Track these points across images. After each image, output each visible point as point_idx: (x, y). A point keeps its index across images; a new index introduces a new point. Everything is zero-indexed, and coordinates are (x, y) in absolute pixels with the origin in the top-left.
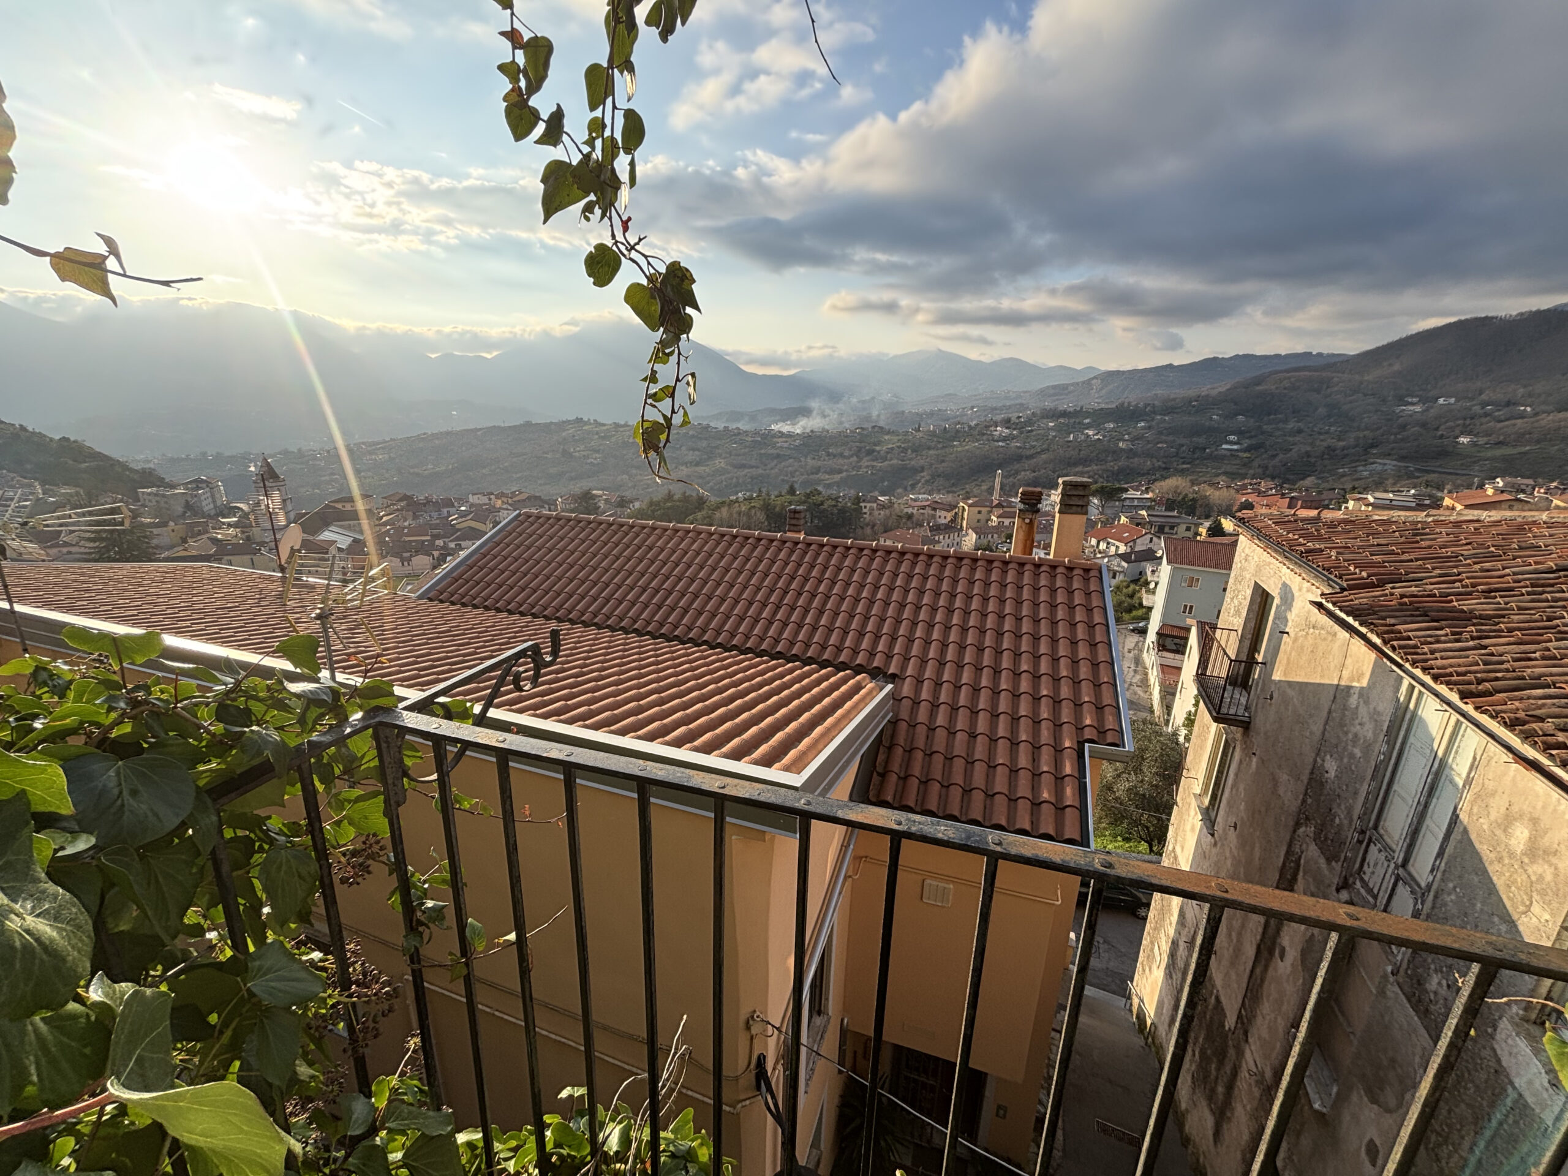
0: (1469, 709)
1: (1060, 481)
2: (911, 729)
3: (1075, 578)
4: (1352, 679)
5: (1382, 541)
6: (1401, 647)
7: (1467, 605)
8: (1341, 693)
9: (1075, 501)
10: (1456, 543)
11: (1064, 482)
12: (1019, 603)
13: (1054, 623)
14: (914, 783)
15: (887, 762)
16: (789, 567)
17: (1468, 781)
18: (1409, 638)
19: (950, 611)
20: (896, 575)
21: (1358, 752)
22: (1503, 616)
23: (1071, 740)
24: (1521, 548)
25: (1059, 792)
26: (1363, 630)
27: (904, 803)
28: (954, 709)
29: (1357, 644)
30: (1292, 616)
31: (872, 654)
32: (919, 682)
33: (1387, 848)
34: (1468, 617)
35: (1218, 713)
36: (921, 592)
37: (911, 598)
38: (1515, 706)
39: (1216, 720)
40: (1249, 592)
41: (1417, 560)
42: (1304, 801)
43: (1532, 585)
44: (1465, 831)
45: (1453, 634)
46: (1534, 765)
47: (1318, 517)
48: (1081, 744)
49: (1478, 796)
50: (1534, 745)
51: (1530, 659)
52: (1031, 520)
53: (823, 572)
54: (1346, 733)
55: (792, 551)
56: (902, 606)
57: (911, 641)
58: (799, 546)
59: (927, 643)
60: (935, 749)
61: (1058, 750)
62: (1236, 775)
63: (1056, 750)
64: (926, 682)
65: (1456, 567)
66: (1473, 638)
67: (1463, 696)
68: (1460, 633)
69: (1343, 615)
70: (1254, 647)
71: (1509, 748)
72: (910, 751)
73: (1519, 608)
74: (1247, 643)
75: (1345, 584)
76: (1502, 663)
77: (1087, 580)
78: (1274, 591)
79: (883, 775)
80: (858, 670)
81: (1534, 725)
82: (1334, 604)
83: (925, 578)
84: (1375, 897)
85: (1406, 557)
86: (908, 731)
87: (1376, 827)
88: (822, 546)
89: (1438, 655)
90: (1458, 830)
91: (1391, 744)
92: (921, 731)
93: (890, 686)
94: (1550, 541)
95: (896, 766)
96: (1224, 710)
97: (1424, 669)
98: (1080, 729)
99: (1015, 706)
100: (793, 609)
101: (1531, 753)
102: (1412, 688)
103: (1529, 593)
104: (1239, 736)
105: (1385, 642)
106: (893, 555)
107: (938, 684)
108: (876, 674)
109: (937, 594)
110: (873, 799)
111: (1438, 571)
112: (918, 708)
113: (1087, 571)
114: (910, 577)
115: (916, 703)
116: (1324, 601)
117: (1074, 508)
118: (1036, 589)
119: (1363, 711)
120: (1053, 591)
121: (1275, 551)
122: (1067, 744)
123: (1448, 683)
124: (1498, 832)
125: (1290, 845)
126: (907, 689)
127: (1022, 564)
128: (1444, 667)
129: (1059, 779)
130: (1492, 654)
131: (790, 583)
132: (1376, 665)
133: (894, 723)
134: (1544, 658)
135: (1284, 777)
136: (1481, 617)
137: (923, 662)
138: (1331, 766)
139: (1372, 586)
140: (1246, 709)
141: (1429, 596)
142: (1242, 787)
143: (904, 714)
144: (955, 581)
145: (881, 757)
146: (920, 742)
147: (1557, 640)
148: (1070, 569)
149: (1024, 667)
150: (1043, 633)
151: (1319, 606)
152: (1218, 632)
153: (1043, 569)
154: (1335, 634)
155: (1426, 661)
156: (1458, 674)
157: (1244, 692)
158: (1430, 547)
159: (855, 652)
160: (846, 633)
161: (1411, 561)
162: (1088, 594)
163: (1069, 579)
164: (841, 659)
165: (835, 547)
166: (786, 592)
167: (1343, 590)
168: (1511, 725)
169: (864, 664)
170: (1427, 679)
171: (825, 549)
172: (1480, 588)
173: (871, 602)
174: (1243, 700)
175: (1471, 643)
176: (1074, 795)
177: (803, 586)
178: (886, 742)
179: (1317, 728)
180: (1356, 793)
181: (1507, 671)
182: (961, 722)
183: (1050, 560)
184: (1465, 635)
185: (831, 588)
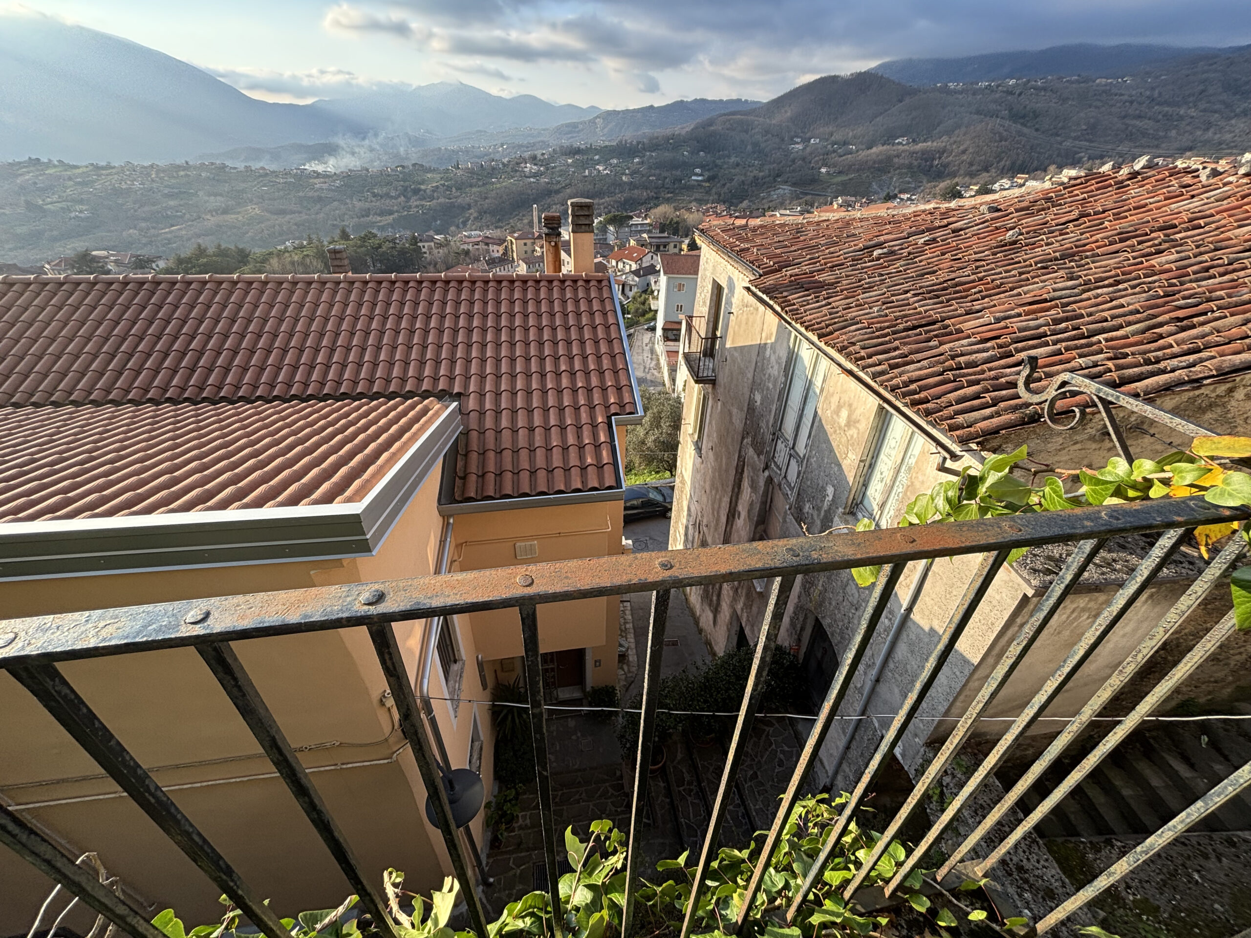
0: (822, 345)
1: (569, 203)
2: (482, 435)
3: (592, 289)
4: (767, 339)
5: (781, 239)
6: (791, 311)
7: (821, 277)
8: (761, 348)
9: (583, 221)
10: (817, 237)
11: (572, 203)
12: (552, 315)
13: (581, 329)
14: (491, 477)
15: (466, 466)
16: (335, 308)
17: (822, 390)
18: (794, 304)
19: (498, 330)
20: (444, 303)
21: (771, 386)
22: (839, 282)
23: (603, 416)
24: (848, 236)
25: (598, 455)
26: (771, 303)
27: (485, 494)
28: (514, 412)
29: (769, 312)
30: (734, 300)
31: (435, 379)
32: (482, 395)
33: (786, 440)
34: (821, 286)
35: (697, 377)
36: (470, 317)
37: (462, 323)
38: (842, 338)
39: (697, 382)
40: (710, 287)
41: (799, 250)
42: (746, 423)
43: (853, 260)
44: (820, 420)
45: (816, 297)
46: (850, 373)
47: (747, 225)
48: (609, 418)
49: (826, 397)
50: (850, 361)
51: (850, 308)
52: (556, 243)
53: (373, 310)
54: (765, 375)
55: (335, 292)
56: (455, 331)
57: (468, 361)
58: (342, 285)
59: (483, 361)
60: (503, 447)
61: (594, 426)
62: (711, 416)
64: (488, 395)
65: (817, 252)
66: (825, 299)
67: (820, 337)
68: (818, 297)
69: (760, 294)
70: (715, 328)
71: (840, 365)
72: (483, 454)
73: (847, 276)
74: (711, 325)
75: (761, 272)
76: (837, 312)
77: (600, 289)
78: (724, 284)
79: (464, 478)
80: (425, 395)
81: (851, 349)
82: (756, 287)
83: (472, 303)
84: (780, 470)
85: (793, 248)
86: (479, 437)
87: (780, 430)
88: (366, 283)
89: (808, 313)
90: (817, 420)
91: (786, 376)
92: (490, 435)
93: (455, 404)
94: (861, 230)
95: (473, 467)
96: (700, 375)
97: (801, 323)
98: (607, 407)
99: (560, 400)
100: (348, 349)
101: (849, 365)
102: (796, 337)
103: (851, 266)
104: (710, 390)
105: (782, 309)
106: (438, 285)
107: (498, 395)
108: (443, 396)
109: (485, 316)
110: (460, 499)
111: (809, 257)
112: (485, 417)
113: (600, 281)
114: (458, 303)
115: (482, 413)
116: (750, 286)
117: (583, 227)
118: (564, 302)
119: (773, 359)
120: (577, 302)
121: (723, 252)
122: (600, 420)
123: (812, 330)
124: (835, 416)
125: (740, 452)
126: (472, 403)
127: (550, 282)
128: (810, 321)
129: (597, 447)
130: (833, 308)
131: (340, 324)
132: (779, 326)
133: (466, 434)
134: (857, 306)
135: (735, 411)
136: (829, 284)
137: (482, 378)
138: (758, 397)
139: (776, 271)
140: (713, 370)
141: (804, 274)
142: (714, 422)
143: (473, 425)
144: (498, 303)
145: (460, 464)
146: (490, 444)
147: (863, 293)
148: (587, 281)
149: (563, 368)
150: (573, 337)
151: (748, 289)
152: (694, 319)
153: (567, 283)
154: (757, 309)
155: (802, 318)
156: (818, 323)
157: (712, 360)
158: (805, 240)
159: (419, 380)
160: (407, 364)
161: (795, 251)
162: (602, 301)
163: (588, 290)
164: (407, 389)
165: (380, 283)
166: (337, 335)
167: (761, 276)
168: (840, 351)
169: (430, 389)
170: (803, 330)
171: (370, 285)
172: (828, 265)
173: (426, 332)
174: (711, 365)
175: (824, 302)
176: (608, 455)
177: (354, 325)
178: (462, 451)
179: (750, 375)
180: (770, 411)
181: (840, 317)
182: (521, 421)
183: (572, 276)
184: (822, 297)
185: (384, 324)
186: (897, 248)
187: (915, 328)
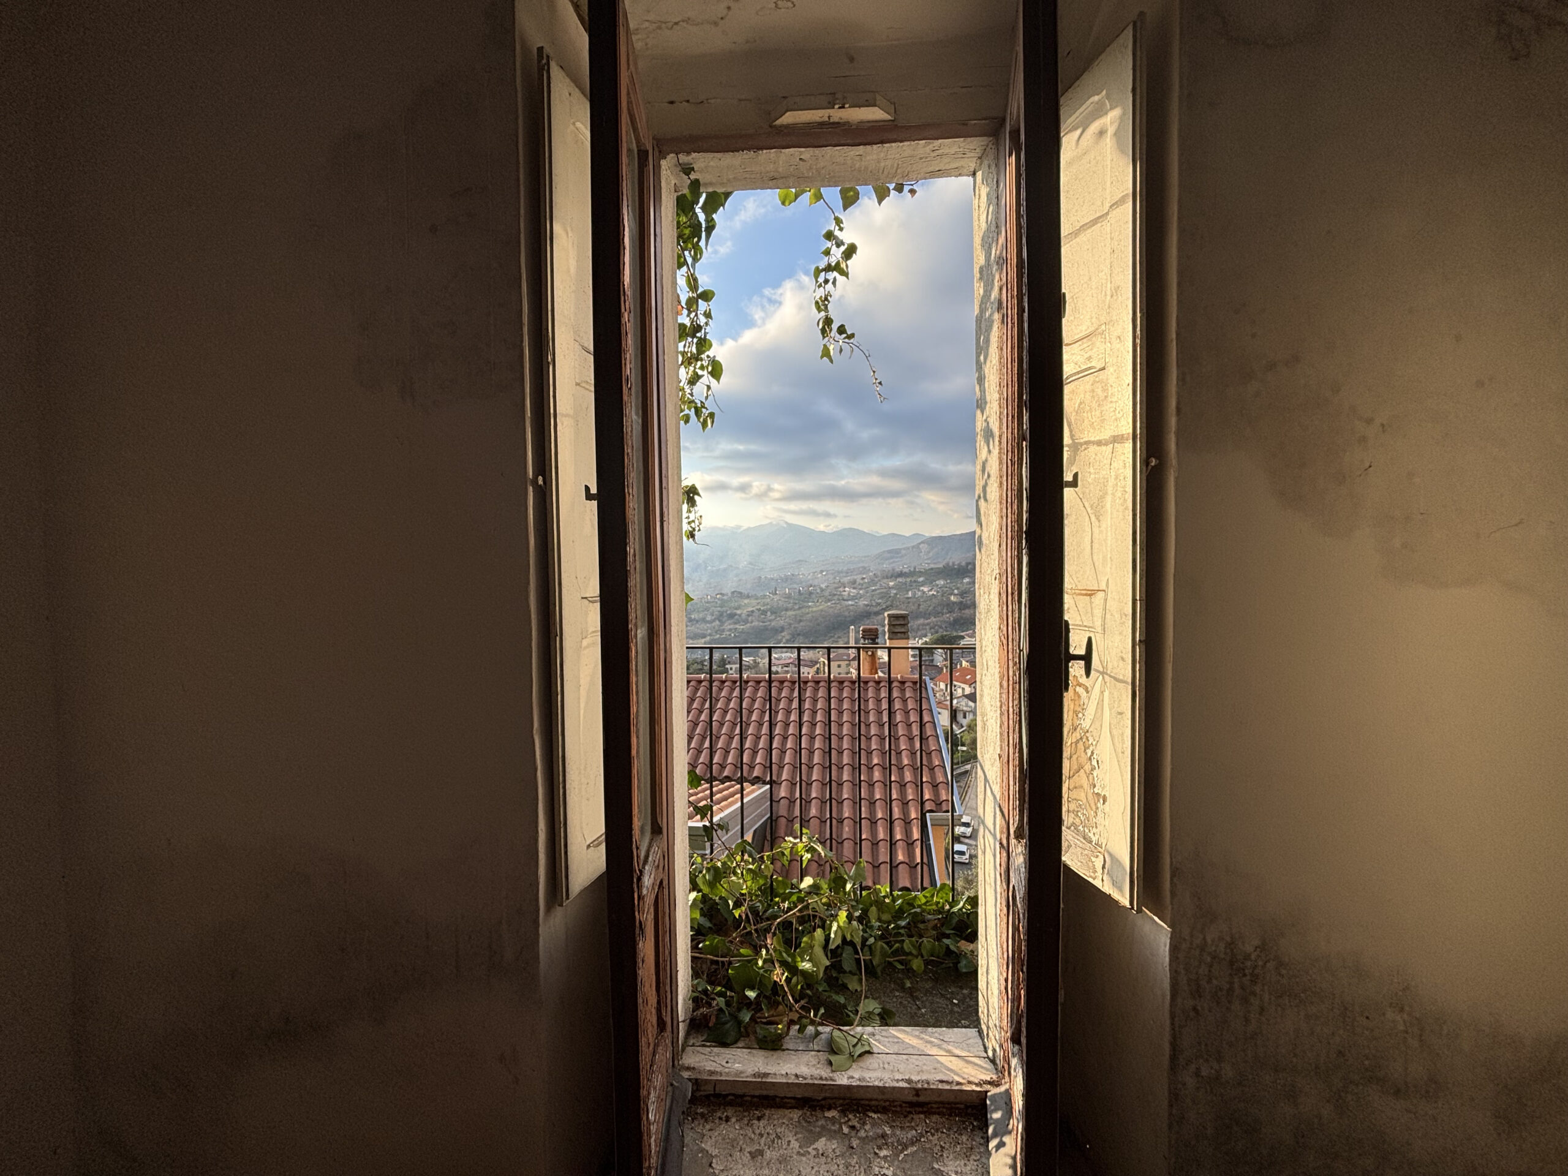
2: (790, 823)
3: (907, 689)
9: (899, 629)
11: (888, 615)
12: (866, 712)
13: (895, 725)
23: (916, 813)
25: (910, 854)
28: (823, 802)
31: (751, 767)
32: (793, 784)
36: (788, 712)
37: (780, 717)
56: (773, 724)
57: (783, 751)
59: (797, 751)
61: (907, 823)
63: (905, 823)
77: (916, 690)
80: (742, 780)
83: (791, 700)
93: (767, 787)
98: (922, 803)
99: (871, 793)
106: (762, 684)
107: (809, 784)
108: (756, 782)
113: (915, 683)
114: (778, 700)
115: (792, 802)
117: (899, 634)
120: (891, 701)
122: (913, 816)
129: (910, 845)
133: (775, 820)
137: (795, 767)
143: (783, 812)
148: (903, 683)
159: (737, 766)
162: (918, 701)
169: (745, 777)
176: (922, 853)
178: (769, 837)
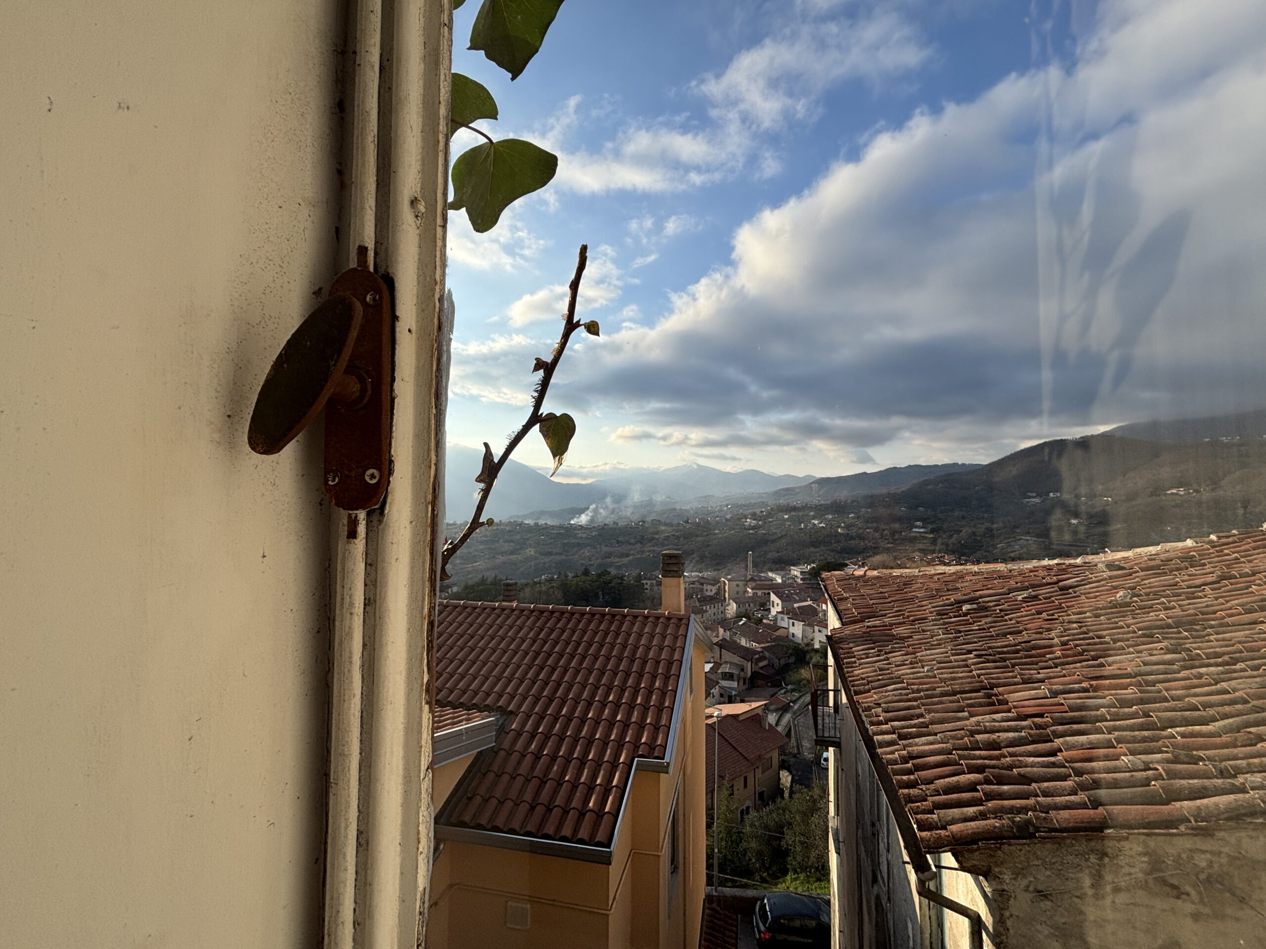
2: (507, 756)
3: (670, 626)
7: (898, 631)
9: (671, 568)
10: (921, 589)
12: (624, 647)
13: (645, 662)
14: (493, 804)
15: (478, 786)
16: (463, 627)
19: (572, 657)
20: (542, 630)
22: (911, 637)
23: (626, 756)
24: (948, 590)
25: (603, 801)
27: (479, 822)
28: (547, 737)
31: (500, 696)
32: (528, 716)
34: (892, 639)
35: (819, 736)
36: (556, 643)
37: (546, 647)
41: (893, 602)
43: (938, 615)
47: (864, 576)
48: (632, 759)
57: (534, 682)
59: (546, 683)
60: (519, 773)
61: (614, 766)
62: (841, 792)
64: (533, 716)
68: (882, 651)
72: (499, 776)
73: (923, 631)
75: (844, 621)
76: (889, 669)
77: (678, 627)
79: (470, 799)
85: (888, 600)
86: (504, 758)
87: (878, 819)
88: (494, 609)
92: (515, 757)
93: (497, 717)
94: (965, 584)
95: (484, 789)
96: (825, 734)
97: (847, 678)
98: (636, 747)
99: (594, 731)
107: (542, 718)
109: (567, 643)
111: (898, 609)
112: (520, 738)
113: (680, 620)
114: (552, 631)
115: (519, 734)
117: (672, 573)
118: (640, 636)
120: (652, 636)
122: (623, 760)
125: (857, 850)
126: (516, 723)
129: (606, 790)
130: (888, 663)
134: (910, 663)
135: (851, 786)
136: (899, 638)
137: (537, 699)
139: (859, 621)
140: (839, 730)
145: (475, 783)
146: (511, 767)
147: (927, 650)
148: (669, 619)
149: (611, 698)
150: (634, 670)
153: (661, 620)
157: (838, 717)
158: (906, 592)
159: (476, 693)
160: (486, 679)
162: (676, 638)
163: (667, 626)
167: (843, 625)
169: (491, 704)
171: (496, 611)
174: (837, 724)
175: (883, 657)
176: (612, 802)
178: (484, 770)
181: (888, 674)
182: (548, 748)
183: (656, 613)
184: (885, 652)
186: (991, 604)
187: (954, 693)
